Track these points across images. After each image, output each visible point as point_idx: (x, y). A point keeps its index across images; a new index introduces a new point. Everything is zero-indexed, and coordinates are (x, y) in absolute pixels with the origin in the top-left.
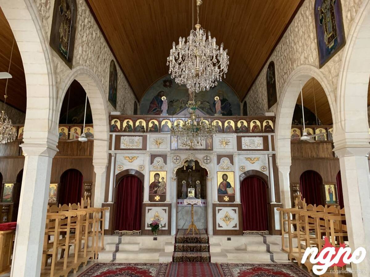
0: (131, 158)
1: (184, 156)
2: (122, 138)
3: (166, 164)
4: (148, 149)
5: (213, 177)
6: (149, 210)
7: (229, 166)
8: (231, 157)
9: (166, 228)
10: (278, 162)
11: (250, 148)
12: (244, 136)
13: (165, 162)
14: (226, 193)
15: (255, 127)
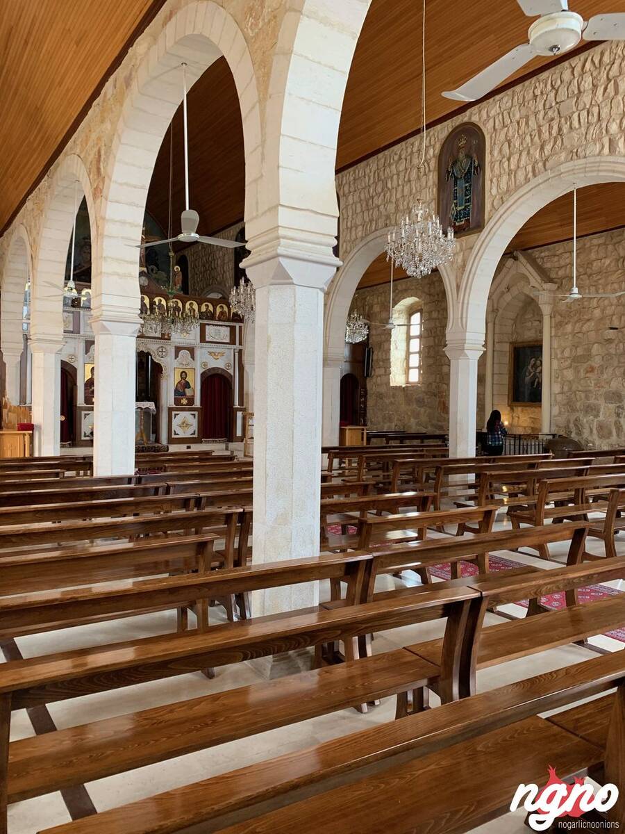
5: (169, 375)
6: (85, 415)
7: (188, 361)
10: (246, 359)
11: (215, 340)
12: (208, 325)
14: (184, 394)
15: (222, 313)
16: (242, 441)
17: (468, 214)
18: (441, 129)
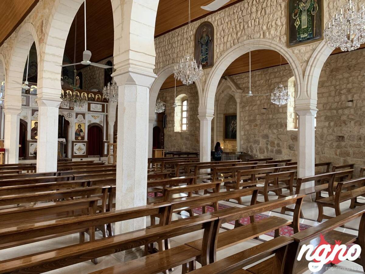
5: (73, 126)
6: (31, 144)
7: (82, 120)
8: (84, 115)
10: (109, 119)
11: (95, 110)
12: (92, 103)
16: (107, 156)
17: (207, 60)
18: (196, 23)
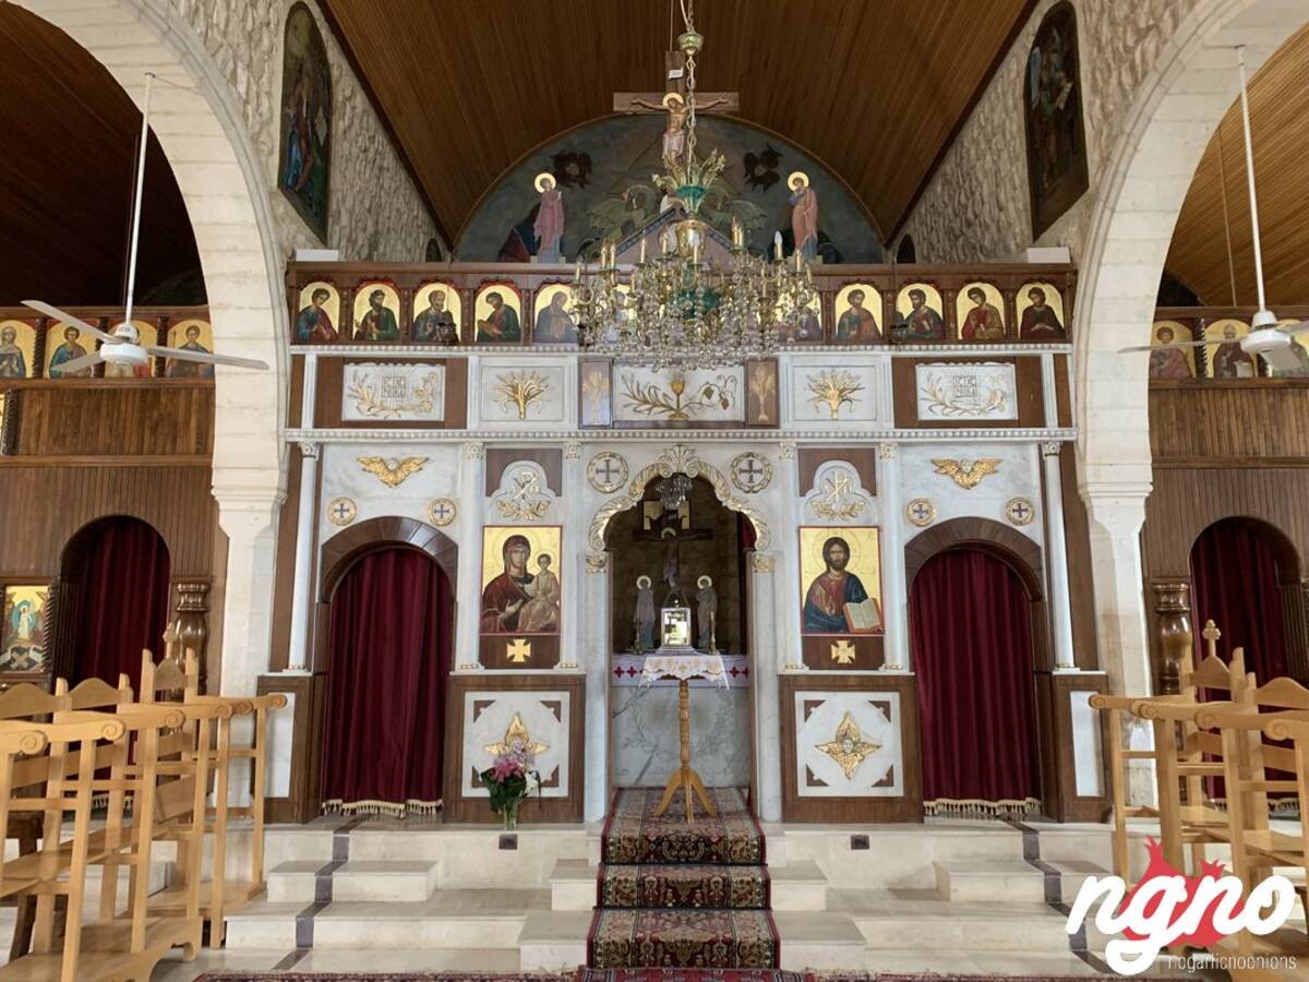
0: (392, 466)
1: (643, 460)
2: (349, 370)
3: (559, 494)
4: (472, 424)
5: (781, 553)
6: (479, 705)
7: (853, 499)
8: (863, 460)
9: (561, 791)
10: (1089, 480)
11: (955, 416)
12: (928, 361)
13: (555, 484)
14: (840, 625)
15: (980, 315)
